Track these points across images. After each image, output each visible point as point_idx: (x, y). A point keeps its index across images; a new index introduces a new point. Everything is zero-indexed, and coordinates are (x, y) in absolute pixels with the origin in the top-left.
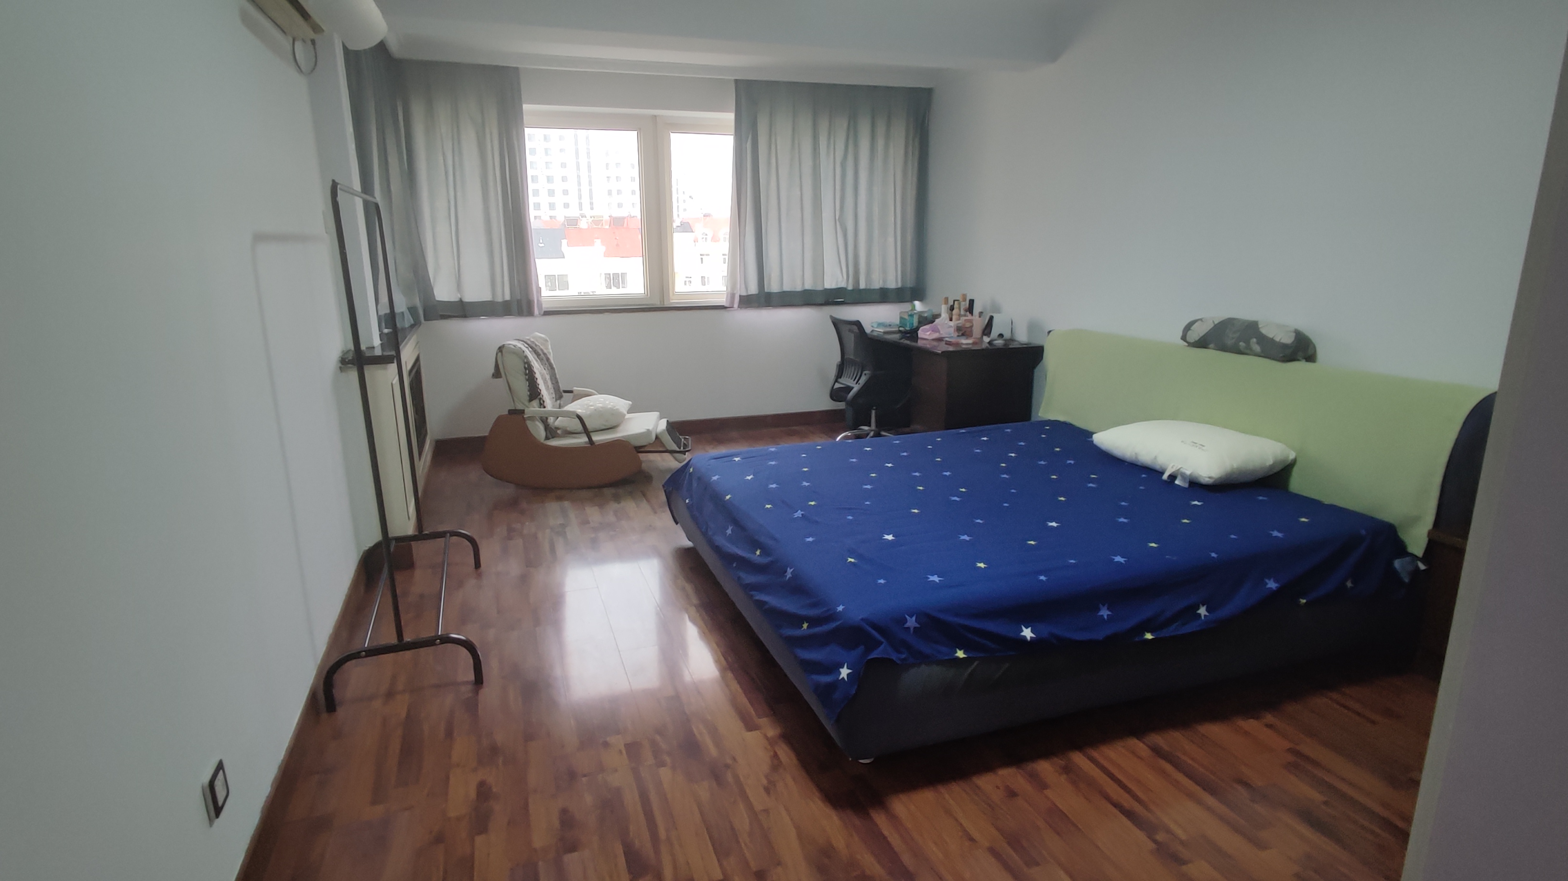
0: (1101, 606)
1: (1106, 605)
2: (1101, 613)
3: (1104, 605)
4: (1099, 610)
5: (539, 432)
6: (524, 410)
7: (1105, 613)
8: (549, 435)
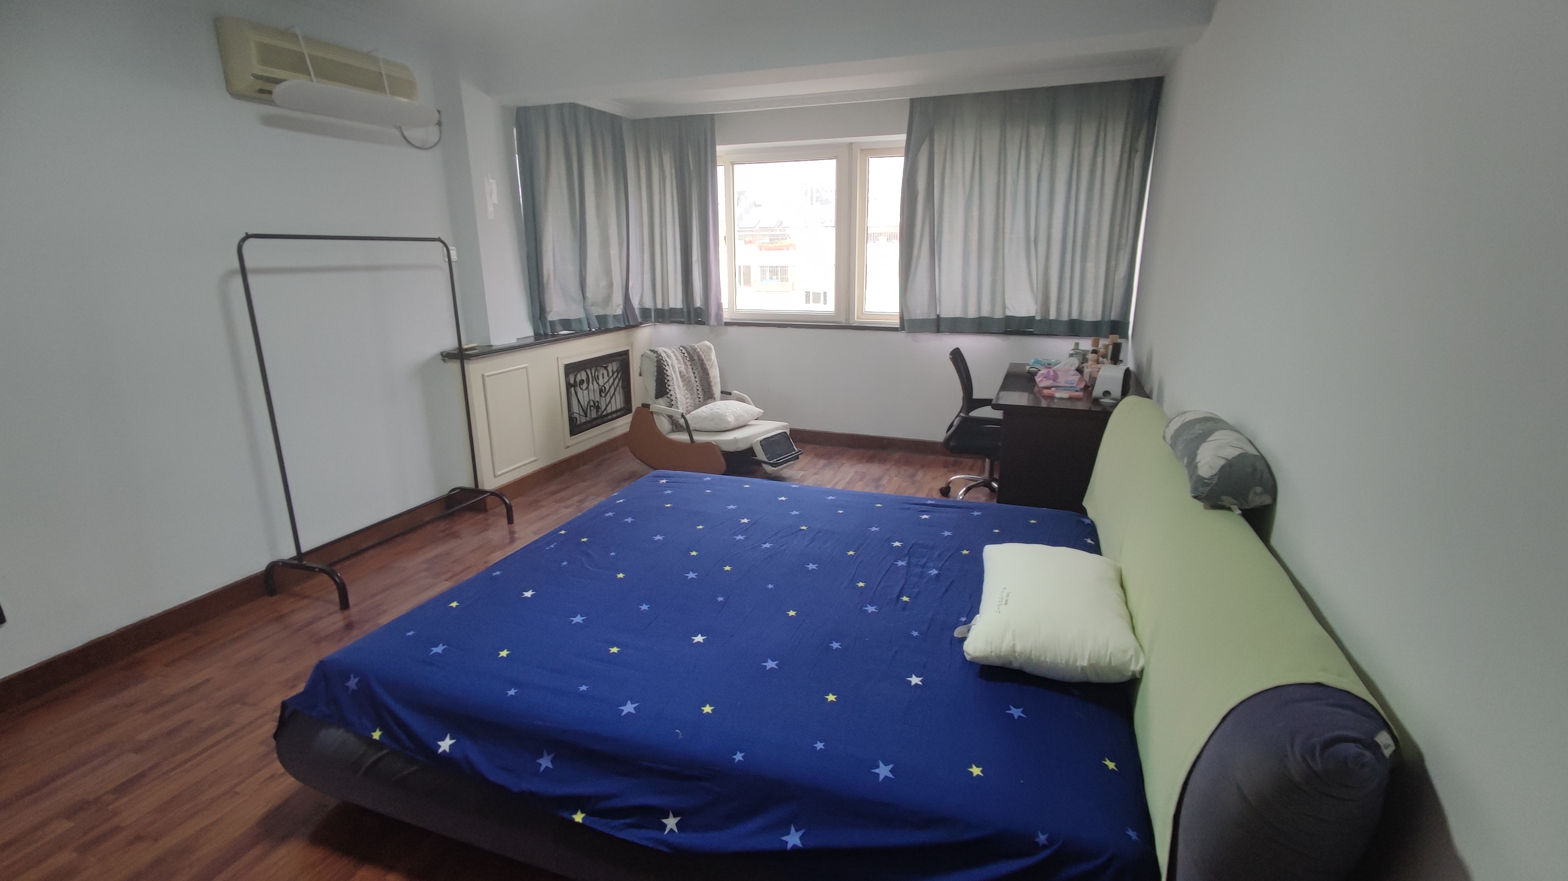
0: (545, 753)
1: (552, 755)
2: (540, 761)
3: (549, 754)
4: (541, 756)
5: (664, 425)
6: (650, 405)
7: (545, 762)
8: (675, 428)
